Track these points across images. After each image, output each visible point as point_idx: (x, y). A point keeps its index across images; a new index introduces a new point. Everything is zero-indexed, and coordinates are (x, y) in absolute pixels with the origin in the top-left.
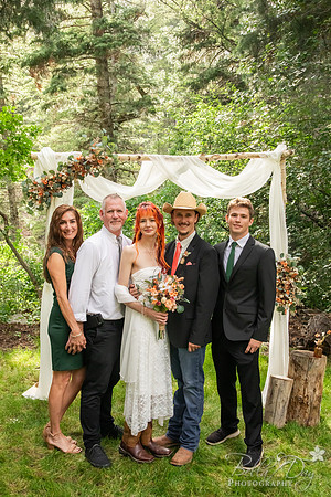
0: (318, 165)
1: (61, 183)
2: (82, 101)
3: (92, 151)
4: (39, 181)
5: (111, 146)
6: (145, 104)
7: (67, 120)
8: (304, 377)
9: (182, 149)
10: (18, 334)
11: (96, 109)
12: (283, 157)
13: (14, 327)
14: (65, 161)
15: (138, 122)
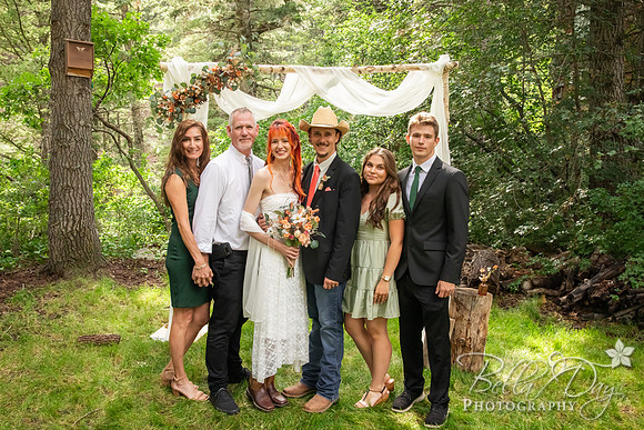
0: (486, 80)
1: (194, 98)
2: (217, 8)
3: (230, 61)
4: (169, 95)
5: (251, 57)
6: (289, 12)
7: (199, 30)
8: (467, 317)
9: (330, 63)
10: (144, 270)
11: (233, 17)
12: (445, 70)
13: (140, 263)
14: (199, 72)
15: (281, 32)
